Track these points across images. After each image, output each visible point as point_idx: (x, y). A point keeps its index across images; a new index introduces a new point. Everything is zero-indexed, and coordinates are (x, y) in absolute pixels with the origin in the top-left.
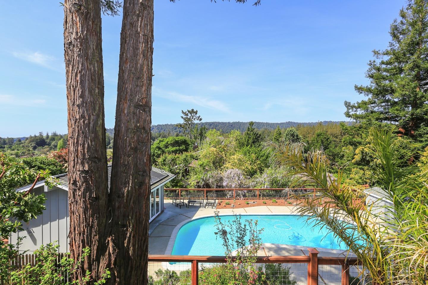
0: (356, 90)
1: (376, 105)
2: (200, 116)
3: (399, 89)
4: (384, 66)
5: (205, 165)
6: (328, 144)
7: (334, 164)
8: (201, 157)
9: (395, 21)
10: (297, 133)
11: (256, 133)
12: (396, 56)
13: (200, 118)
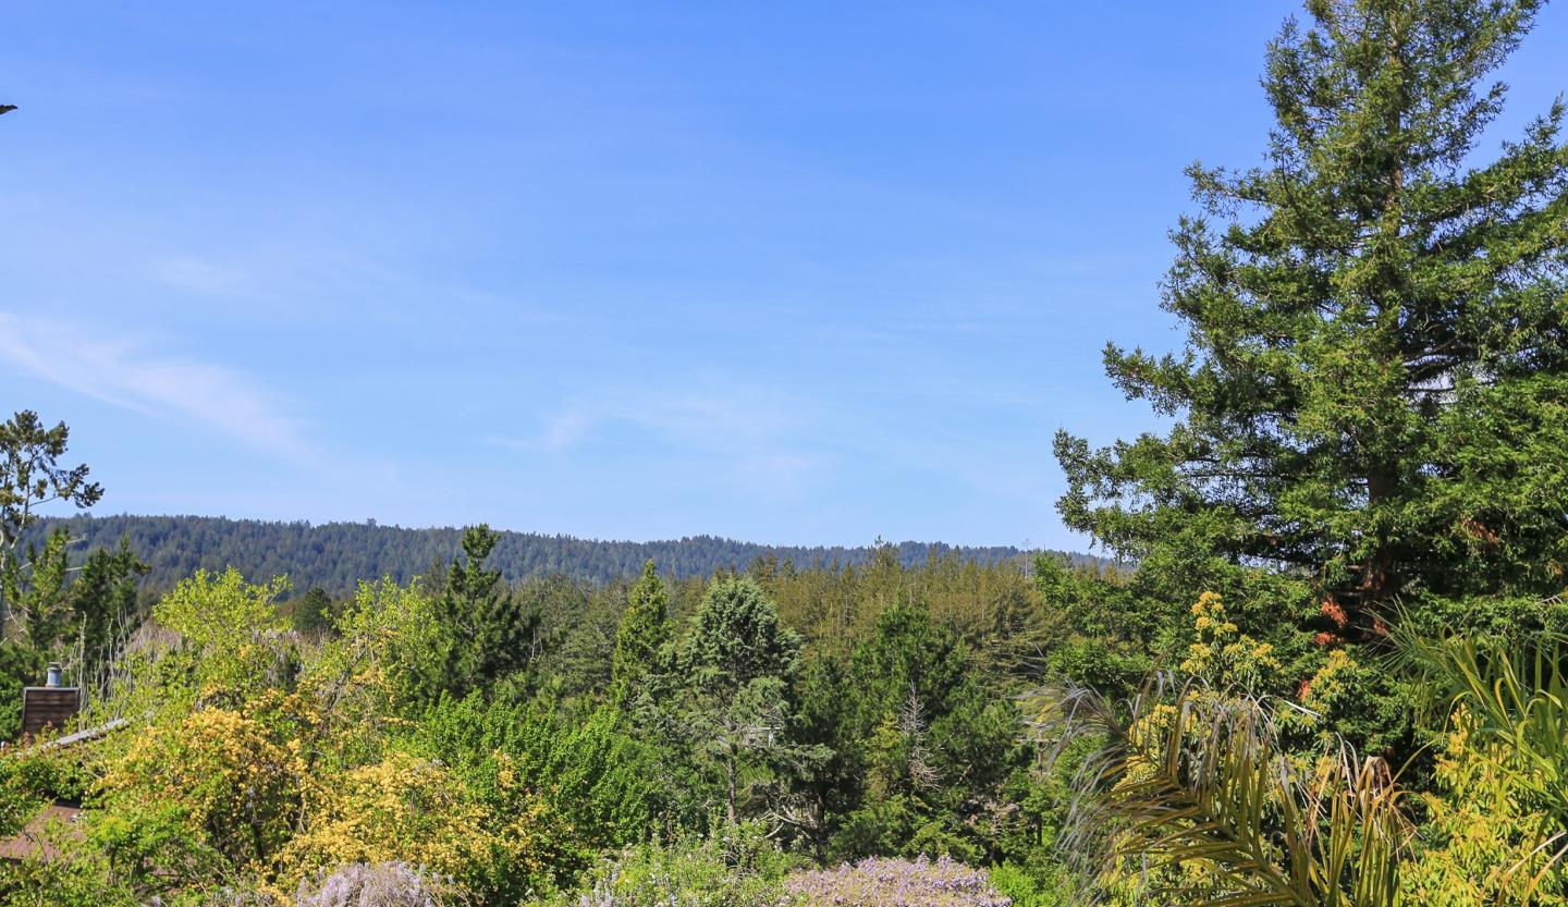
0: (1111, 373)
1: (1210, 466)
2: (84, 470)
3: (1319, 389)
4: (1242, 257)
5: (148, 839)
6: (946, 687)
7: (977, 809)
8: (110, 778)
9: (1289, 29)
10: (769, 609)
11: (506, 607)
12: (1297, 208)
13: (88, 480)
